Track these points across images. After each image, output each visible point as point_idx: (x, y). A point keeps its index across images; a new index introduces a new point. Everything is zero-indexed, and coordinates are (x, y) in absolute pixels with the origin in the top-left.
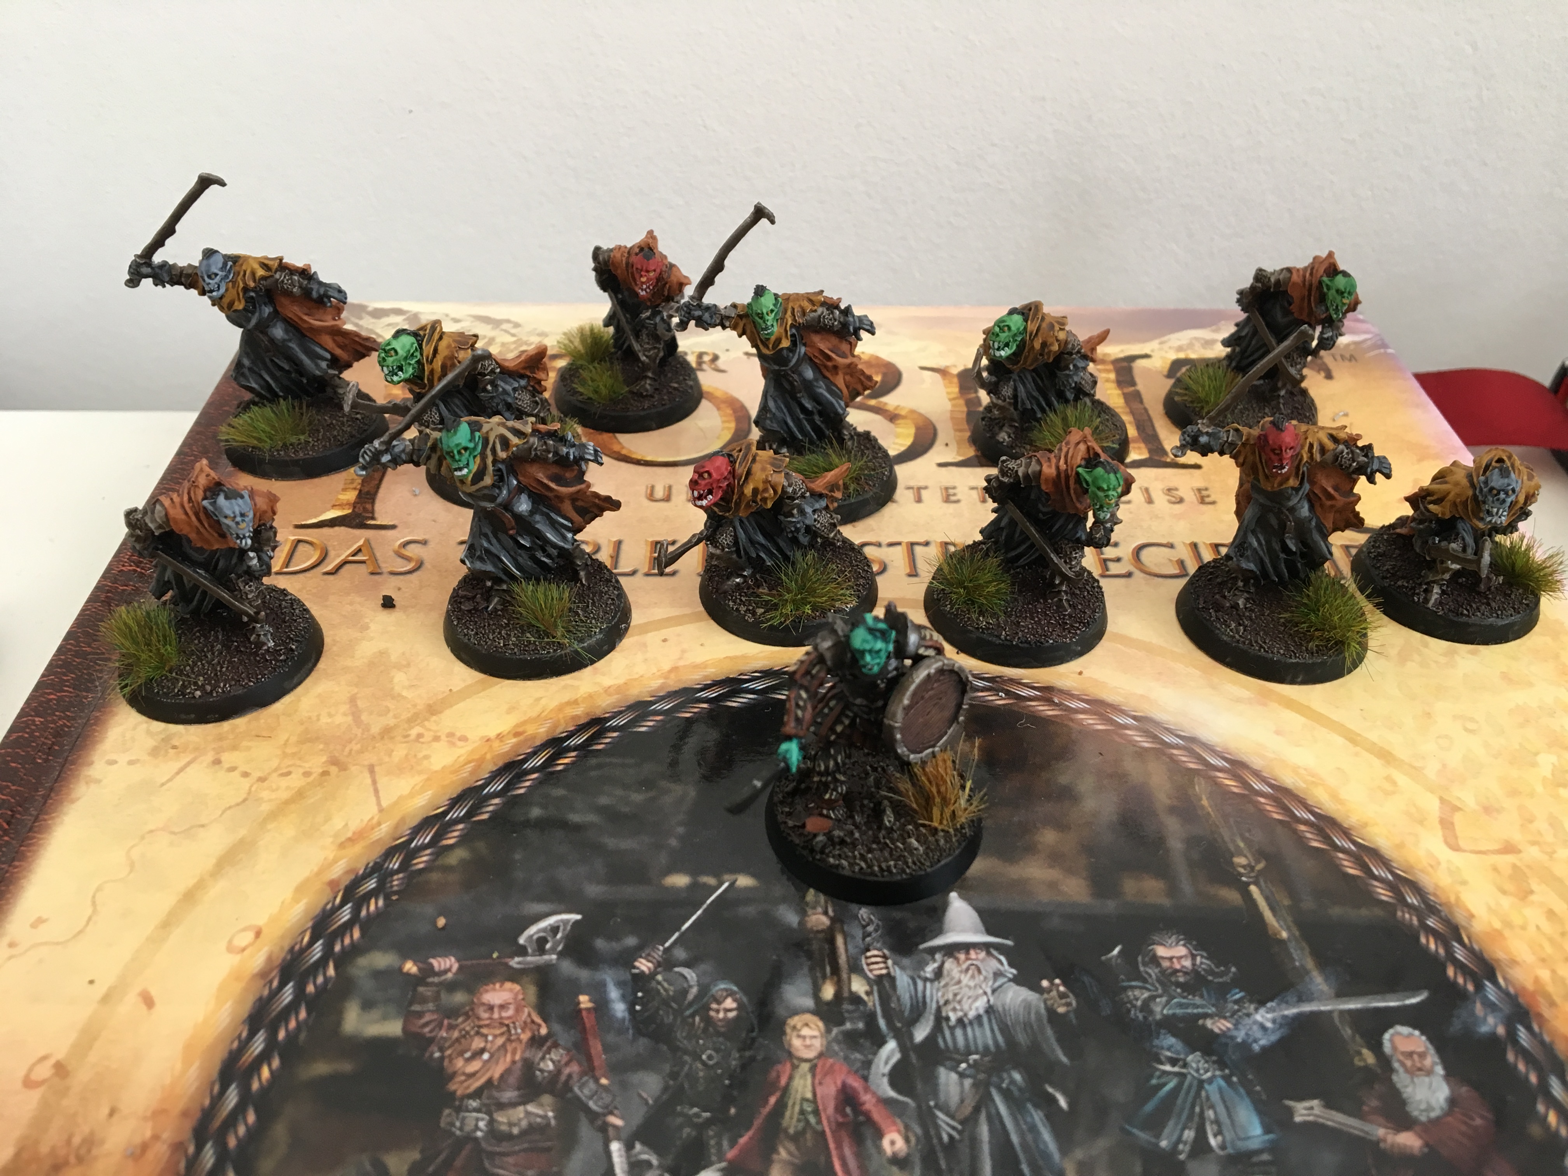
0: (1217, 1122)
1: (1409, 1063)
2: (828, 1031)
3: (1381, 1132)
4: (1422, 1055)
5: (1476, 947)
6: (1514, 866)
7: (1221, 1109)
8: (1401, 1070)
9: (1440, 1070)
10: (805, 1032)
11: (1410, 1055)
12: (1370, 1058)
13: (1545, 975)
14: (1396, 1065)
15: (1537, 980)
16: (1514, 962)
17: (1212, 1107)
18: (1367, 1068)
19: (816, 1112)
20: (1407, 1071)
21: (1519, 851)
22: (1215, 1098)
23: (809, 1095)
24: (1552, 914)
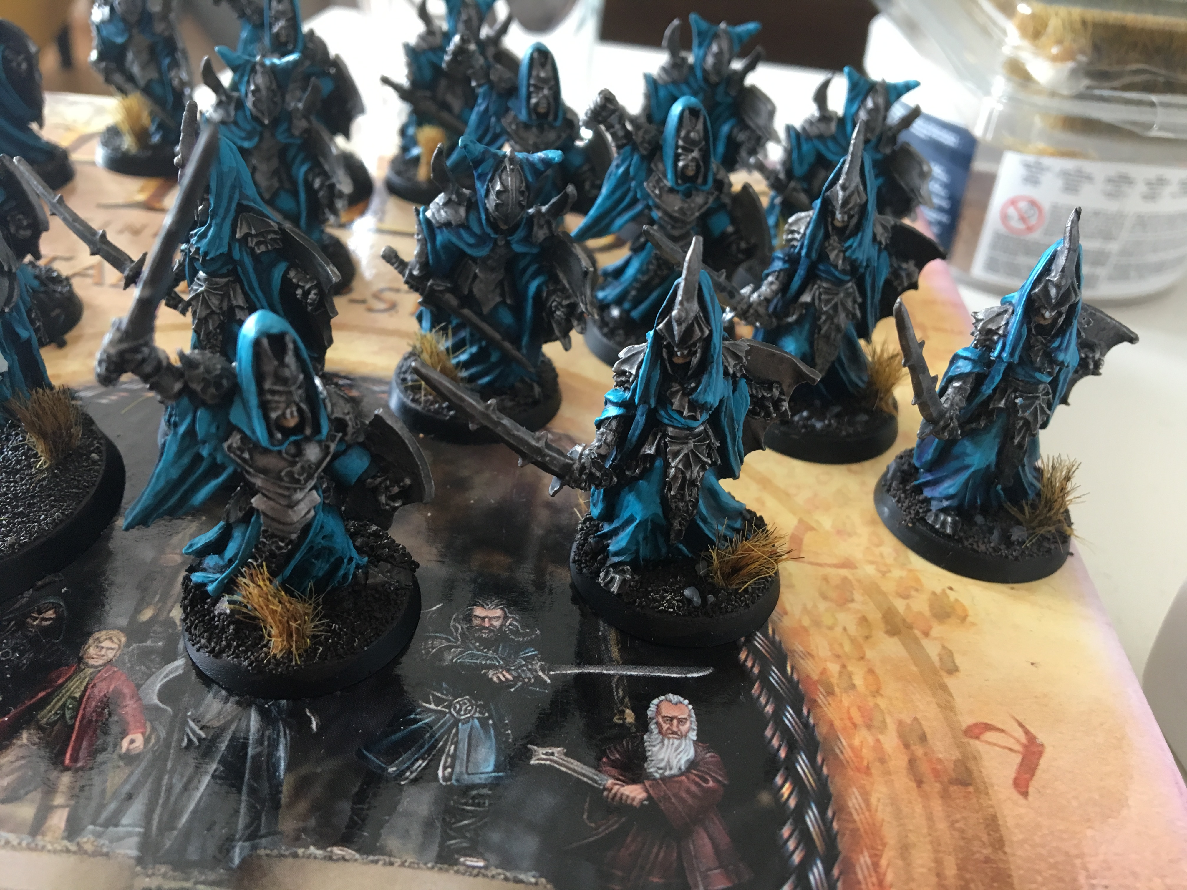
0: (454, 757)
1: (665, 726)
2: (128, 645)
3: (610, 782)
4: (681, 721)
5: (777, 638)
6: (845, 579)
7: (464, 746)
8: (656, 731)
9: (693, 736)
10: (106, 644)
11: (672, 719)
12: (630, 717)
13: (834, 668)
14: (653, 726)
15: (824, 672)
16: (809, 655)
17: (456, 744)
18: (623, 726)
19: (76, 710)
20: (660, 732)
21: (856, 568)
22: (463, 736)
23: (77, 695)
24: (864, 620)
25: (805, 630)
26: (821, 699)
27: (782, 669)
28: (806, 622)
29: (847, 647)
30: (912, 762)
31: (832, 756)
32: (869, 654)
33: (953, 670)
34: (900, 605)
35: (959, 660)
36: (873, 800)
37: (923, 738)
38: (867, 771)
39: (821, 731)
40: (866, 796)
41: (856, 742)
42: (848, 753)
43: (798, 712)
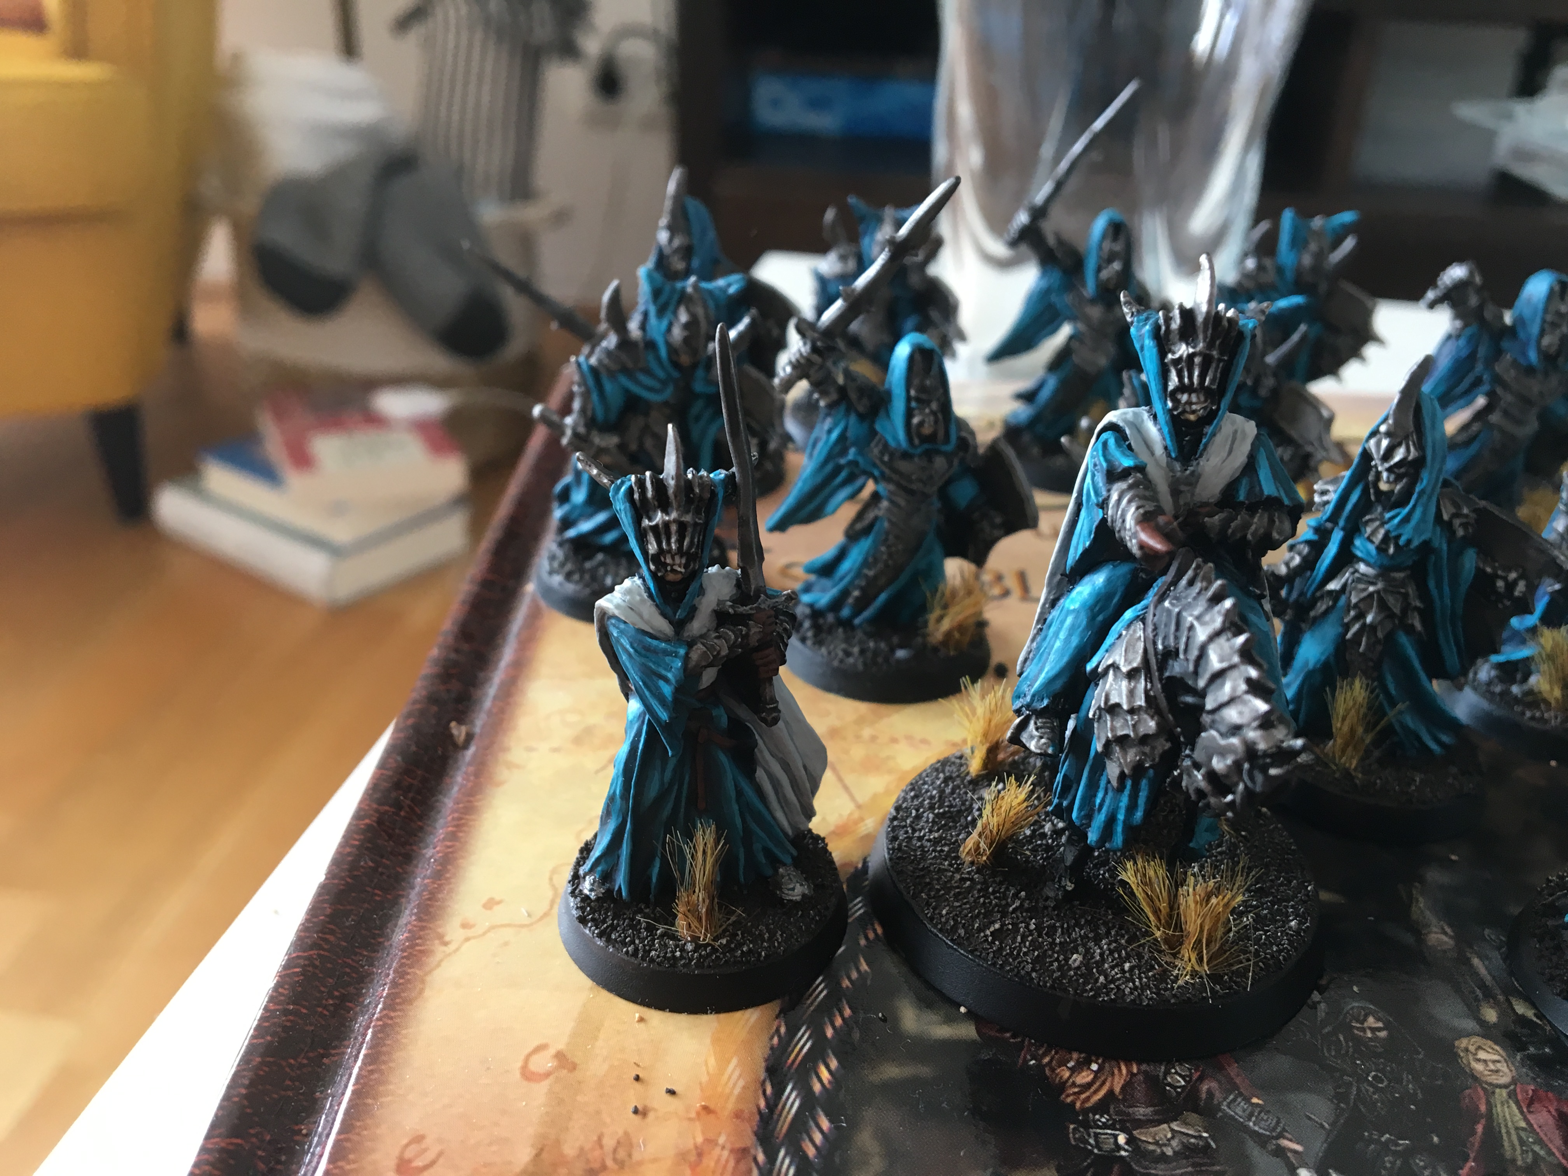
2: (1511, 1055)
10: (1484, 1055)
19: (1541, 1143)
23: (1524, 1125)
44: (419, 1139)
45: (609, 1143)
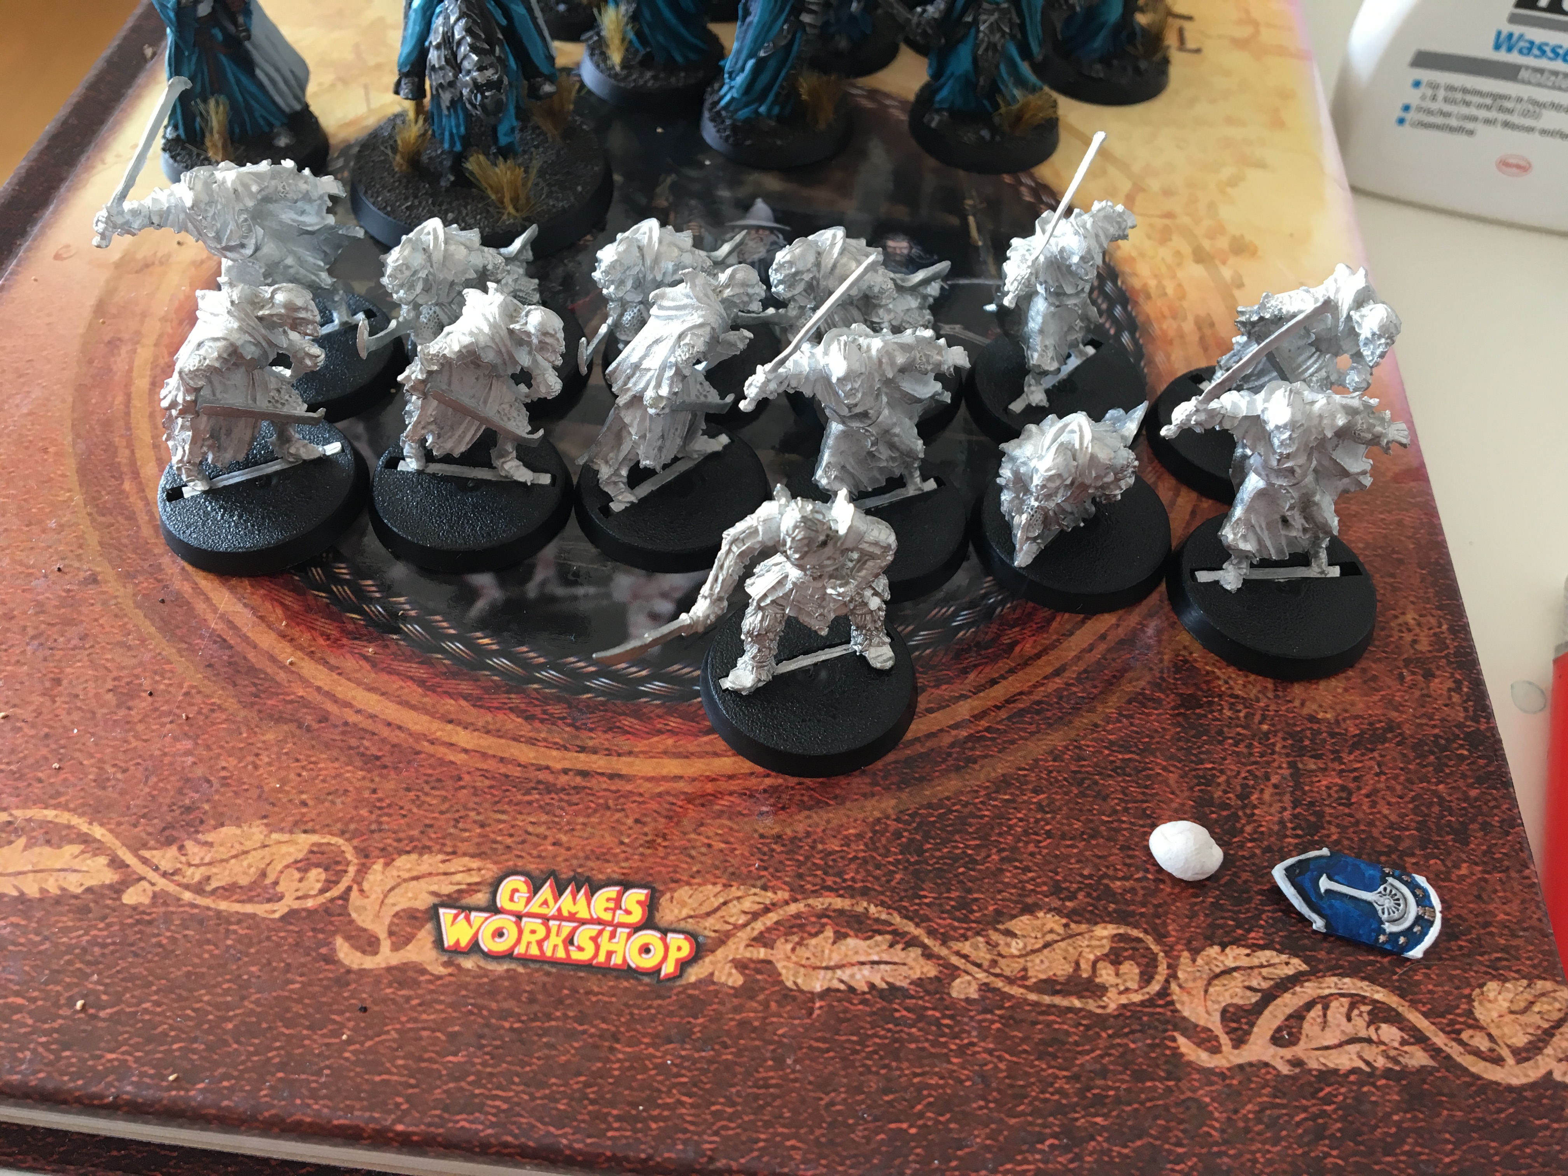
13: (1152, 283)
24: (1178, 253)
25: (1133, 259)
26: (1141, 300)
27: (1115, 282)
28: (1134, 254)
29: (1164, 270)
30: (1202, 339)
31: (1146, 333)
32: (1180, 274)
33: (1241, 286)
34: (1207, 244)
35: (1246, 281)
36: (1173, 358)
37: (1212, 325)
38: (1171, 342)
39: (1140, 319)
40: (1168, 356)
41: (1165, 326)
42: (1158, 332)
43: (1125, 308)
44: (68, 246)
45: (159, 254)
